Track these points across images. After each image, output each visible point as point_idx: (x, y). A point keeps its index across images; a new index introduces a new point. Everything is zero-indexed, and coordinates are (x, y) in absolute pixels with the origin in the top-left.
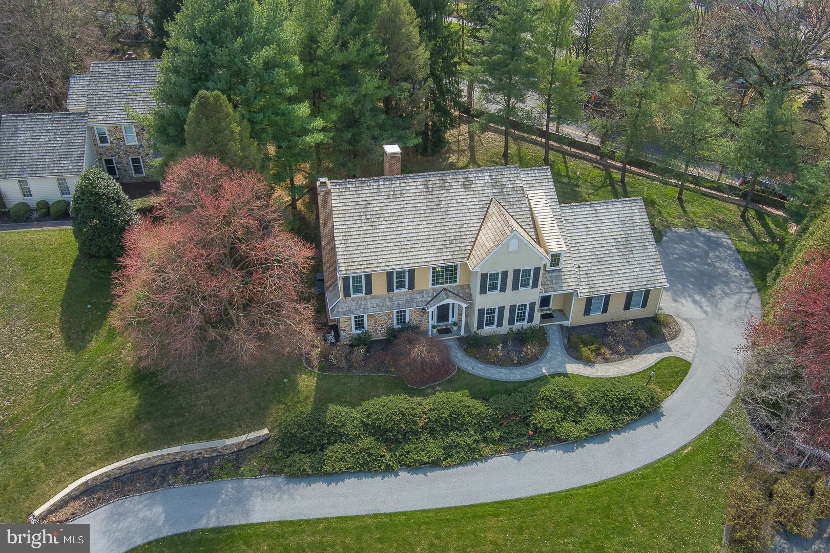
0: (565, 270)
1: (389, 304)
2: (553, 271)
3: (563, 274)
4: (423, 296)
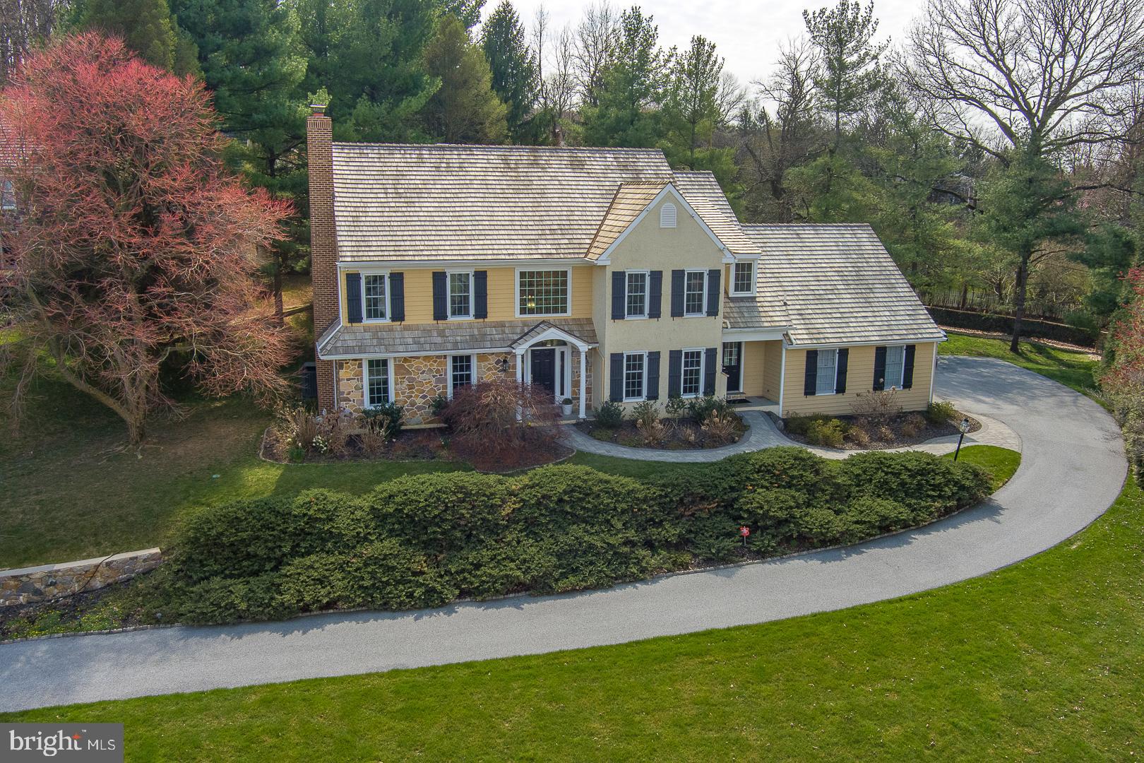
0: (762, 299)
1: (439, 340)
2: (742, 299)
3: (759, 304)
4: (504, 332)
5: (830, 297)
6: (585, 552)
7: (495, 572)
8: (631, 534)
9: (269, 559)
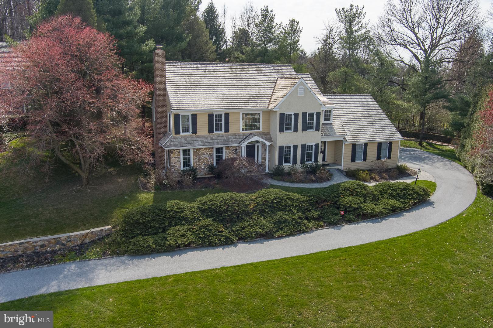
1: (211, 141)
2: (327, 124)
3: (334, 126)
4: (236, 138)
5: (359, 123)
6: (284, 222)
7: (251, 230)
8: (300, 214)
9: (160, 228)
